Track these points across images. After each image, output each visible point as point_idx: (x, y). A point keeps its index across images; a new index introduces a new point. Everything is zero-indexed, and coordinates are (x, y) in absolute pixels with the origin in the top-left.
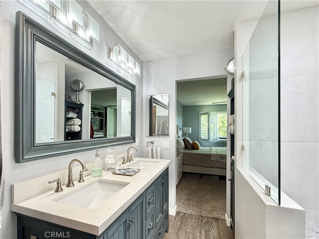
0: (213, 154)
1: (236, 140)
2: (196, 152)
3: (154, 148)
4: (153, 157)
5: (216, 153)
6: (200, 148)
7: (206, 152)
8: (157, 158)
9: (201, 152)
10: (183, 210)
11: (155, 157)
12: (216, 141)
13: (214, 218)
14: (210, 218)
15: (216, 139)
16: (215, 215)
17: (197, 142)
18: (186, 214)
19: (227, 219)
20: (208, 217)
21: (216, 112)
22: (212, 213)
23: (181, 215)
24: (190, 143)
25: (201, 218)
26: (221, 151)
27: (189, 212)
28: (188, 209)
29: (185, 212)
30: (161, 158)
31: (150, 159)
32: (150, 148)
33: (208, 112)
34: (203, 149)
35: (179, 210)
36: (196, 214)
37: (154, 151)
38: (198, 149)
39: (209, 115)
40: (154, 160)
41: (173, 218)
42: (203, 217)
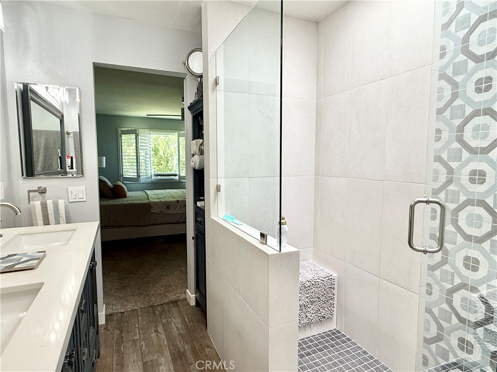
0: (155, 202)
1: (209, 178)
2: (124, 203)
3: (50, 203)
4: (46, 222)
5: (158, 200)
6: (129, 194)
7: (140, 200)
8: (57, 222)
9: (133, 200)
10: (118, 308)
11: (54, 220)
12: (150, 180)
13: (172, 302)
14: (166, 304)
15: (149, 177)
16: (172, 297)
17: (120, 183)
18: (125, 313)
19: (191, 296)
20: (161, 304)
21: (147, 131)
22: (167, 296)
23: (115, 318)
24: (108, 186)
25: (152, 310)
26: (164, 197)
27: (129, 307)
28: (125, 303)
29: (123, 311)
30: (68, 221)
31: (41, 228)
32: (37, 204)
33: (136, 130)
34: (134, 196)
35: (110, 311)
36: (143, 306)
37: (49, 208)
38: (125, 196)
39: (137, 136)
40: (52, 227)
41: (103, 328)
42: (154, 307)
